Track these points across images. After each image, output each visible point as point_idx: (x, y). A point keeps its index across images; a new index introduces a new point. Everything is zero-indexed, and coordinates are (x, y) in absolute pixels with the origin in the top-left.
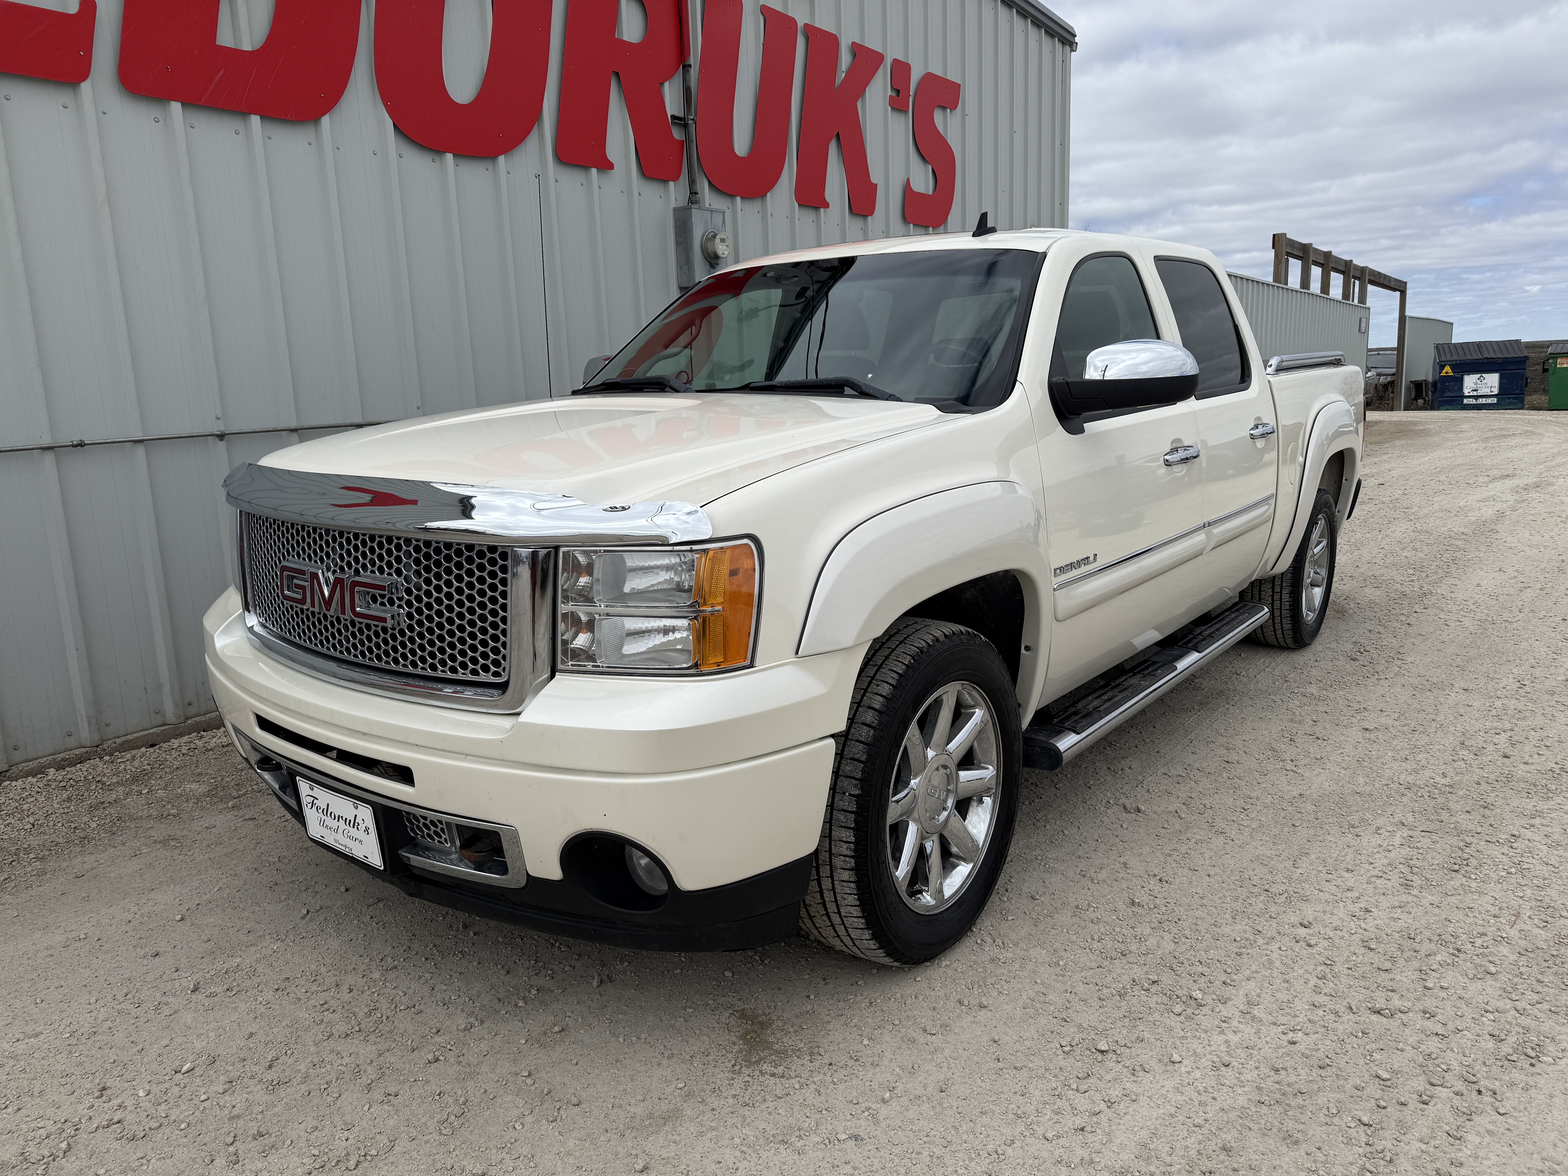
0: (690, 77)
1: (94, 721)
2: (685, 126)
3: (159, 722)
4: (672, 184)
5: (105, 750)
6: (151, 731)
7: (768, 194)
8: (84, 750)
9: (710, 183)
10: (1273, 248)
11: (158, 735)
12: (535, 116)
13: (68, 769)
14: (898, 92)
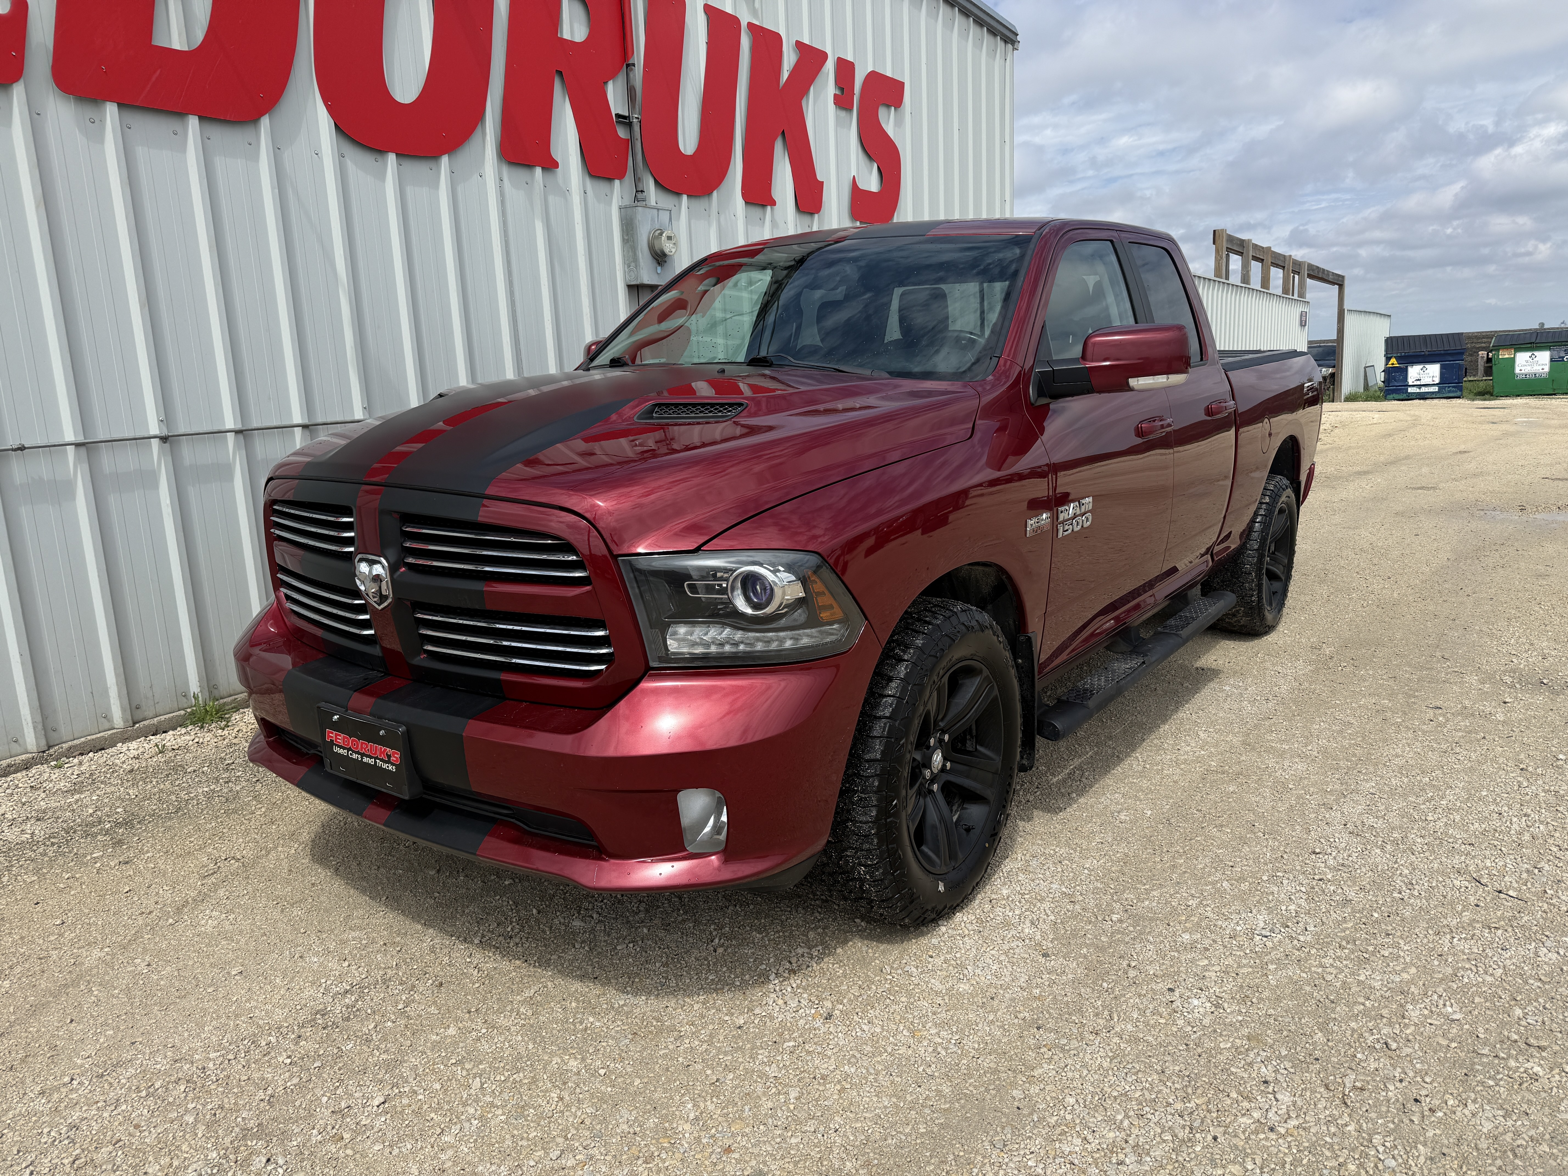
0: (635, 76)
1: (40, 727)
2: (630, 125)
3: (107, 725)
4: (617, 182)
5: (51, 755)
6: (98, 735)
7: (715, 193)
8: (30, 756)
9: (656, 182)
10: (1214, 243)
11: (106, 739)
12: (478, 116)
13: (15, 775)
14: (842, 89)
